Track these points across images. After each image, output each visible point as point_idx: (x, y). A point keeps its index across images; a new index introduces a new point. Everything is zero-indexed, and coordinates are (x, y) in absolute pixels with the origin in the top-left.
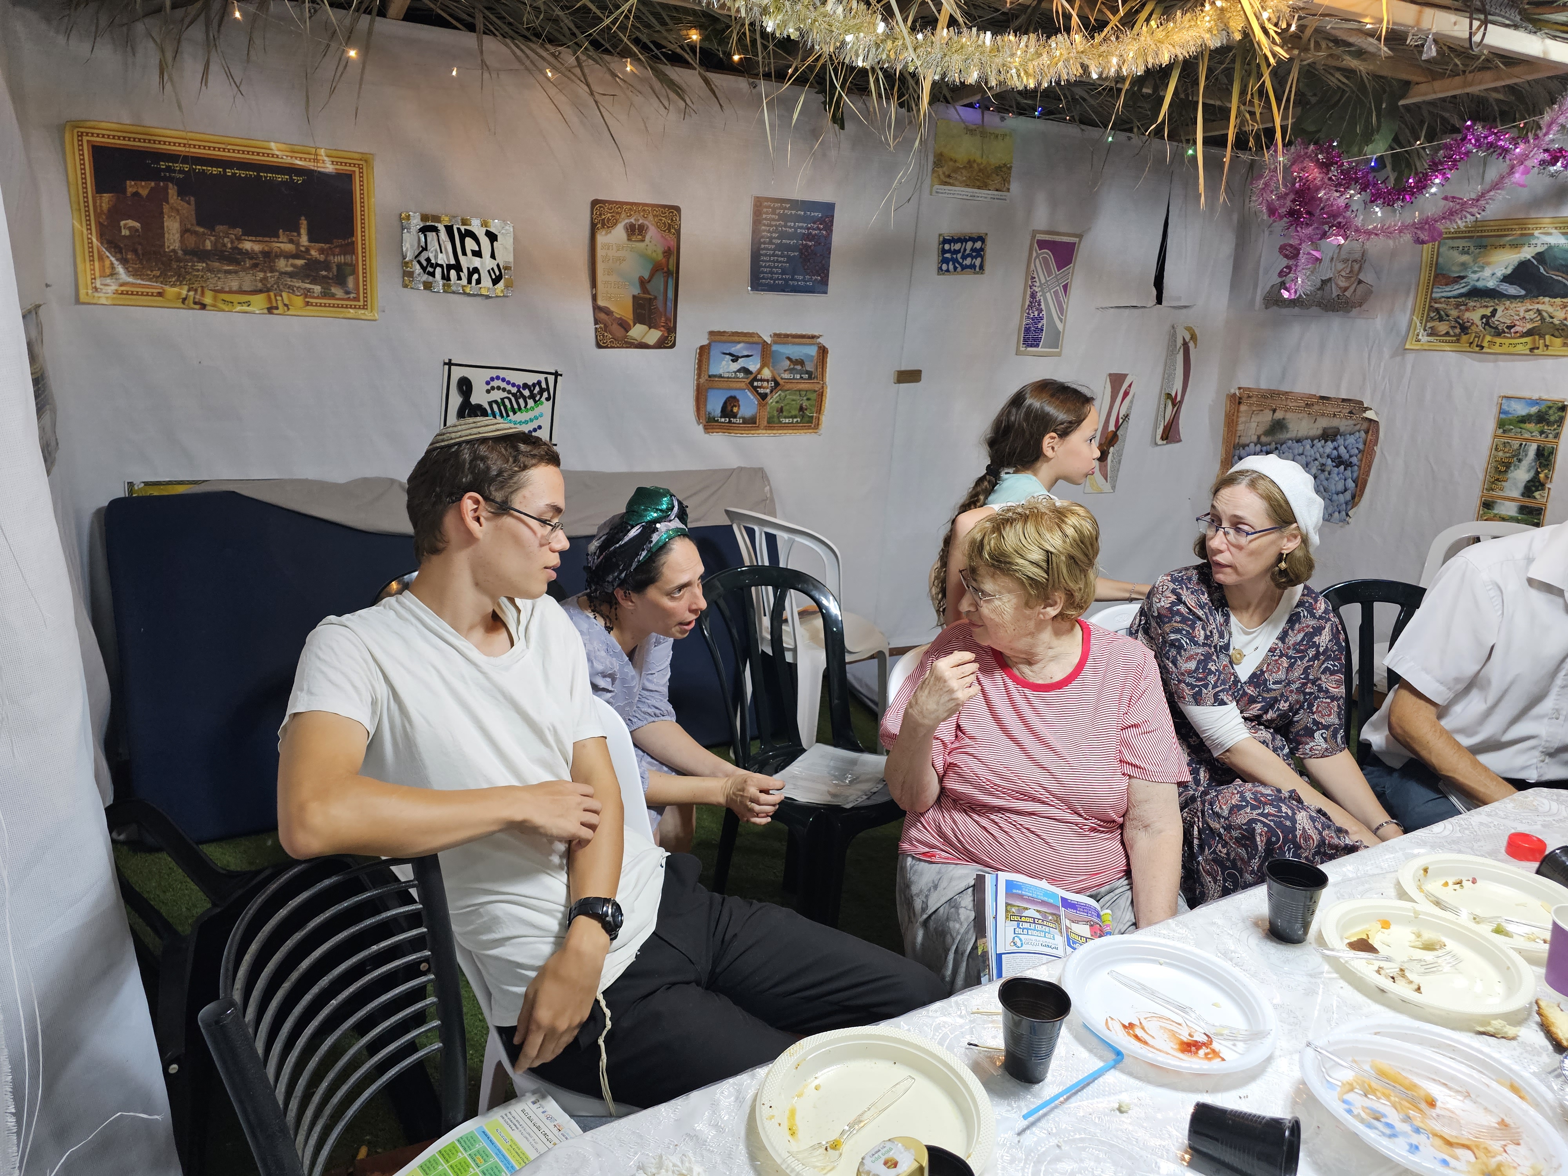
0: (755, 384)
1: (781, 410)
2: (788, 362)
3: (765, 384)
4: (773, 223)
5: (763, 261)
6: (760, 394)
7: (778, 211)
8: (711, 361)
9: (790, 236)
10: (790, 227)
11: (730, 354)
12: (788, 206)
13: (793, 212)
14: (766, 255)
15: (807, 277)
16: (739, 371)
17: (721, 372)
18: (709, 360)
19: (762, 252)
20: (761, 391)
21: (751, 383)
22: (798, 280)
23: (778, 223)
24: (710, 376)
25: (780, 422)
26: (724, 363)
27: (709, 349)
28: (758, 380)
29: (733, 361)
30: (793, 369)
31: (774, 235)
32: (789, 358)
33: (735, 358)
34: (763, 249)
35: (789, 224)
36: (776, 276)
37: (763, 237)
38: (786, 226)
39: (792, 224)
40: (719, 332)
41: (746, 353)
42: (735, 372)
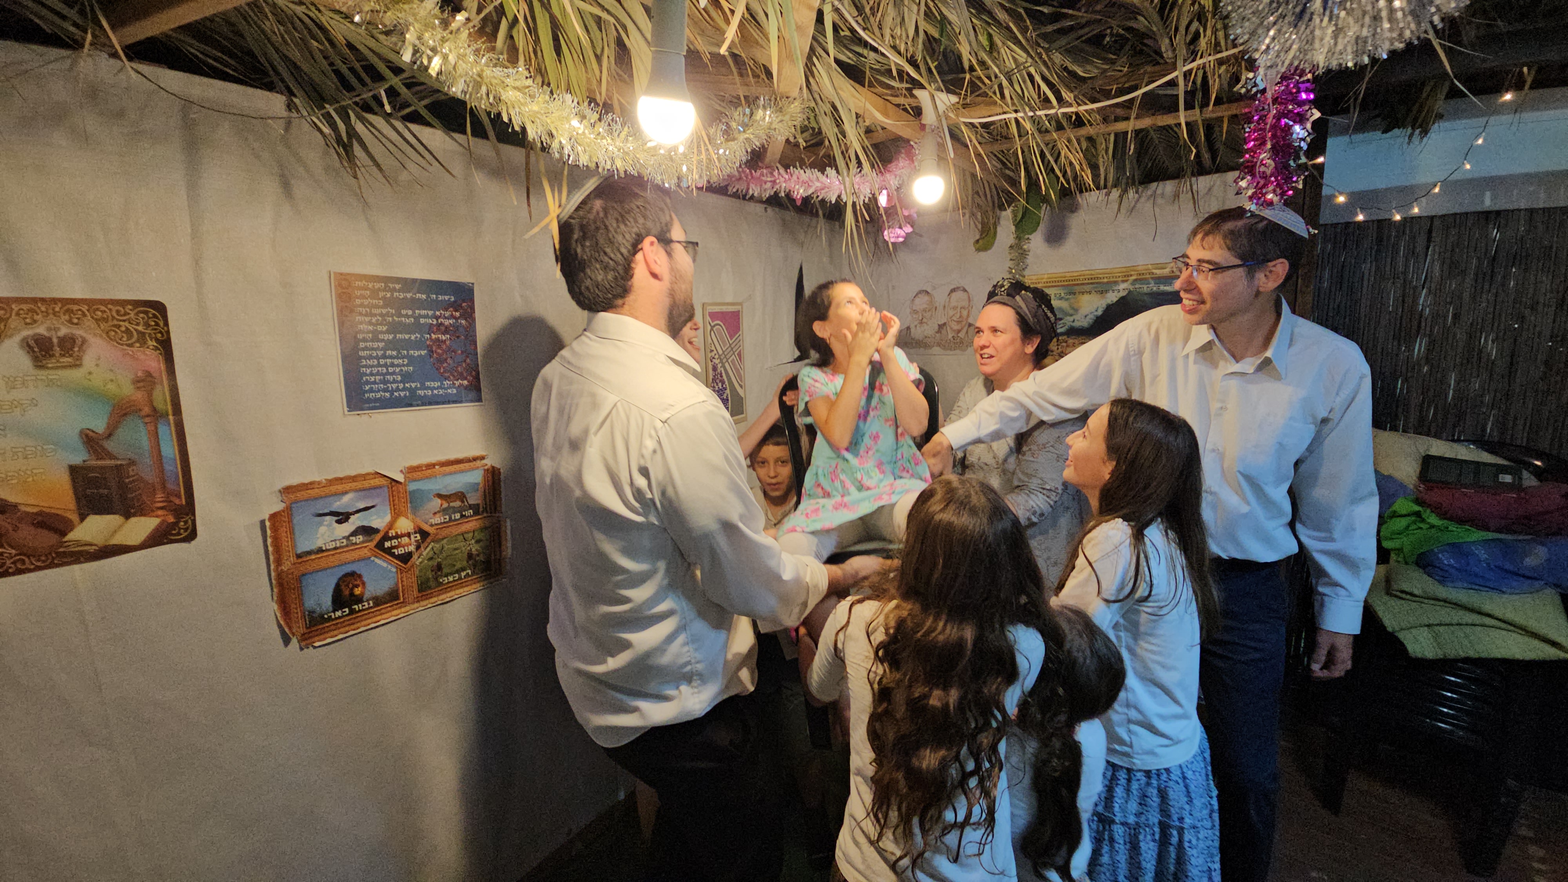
0: (387, 544)
1: (439, 567)
2: (439, 501)
3: (405, 540)
4: (378, 311)
5: (366, 366)
6: (399, 557)
7: (381, 294)
8: (297, 533)
9: (408, 329)
10: (407, 316)
11: (332, 514)
12: (398, 287)
13: (409, 295)
14: (370, 357)
15: (446, 383)
16: (354, 533)
17: (320, 543)
18: (292, 532)
19: (361, 353)
20: (401, 551)
21: (380, 546)
22: (433, 389)
23: (384, 311)
24: (299, 556)
25: (441, 584)
26: (323, 529)
27: (290, 516)
28: (391, 539)
29: (339, 522)
30: (449, 507)
31: (380, 328)
32: (439, 496)
33: (343, 517)
34: (366, 349)
35: (404, 312)
36: (394, 386)
37: (360, 331)
38: (400, 315)
39: (410, 312)
40: (304, 484)
41: (362, 505)
42: (347, 538)
